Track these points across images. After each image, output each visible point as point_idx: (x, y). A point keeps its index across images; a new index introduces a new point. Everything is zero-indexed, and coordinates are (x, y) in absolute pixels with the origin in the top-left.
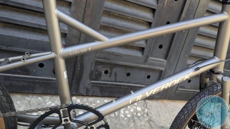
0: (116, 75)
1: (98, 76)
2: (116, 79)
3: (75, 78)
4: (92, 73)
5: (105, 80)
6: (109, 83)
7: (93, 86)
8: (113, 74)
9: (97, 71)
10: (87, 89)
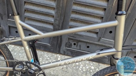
0: (80, 46)
1: (70, 46)
2: (80, 48)
3: (58, 45)
4: (66, 43)
5: (74, 48)
6: (76, 50)
7: (67, 51)
8: (79, 45)
9: (69, 43)
10: (64, 52)
